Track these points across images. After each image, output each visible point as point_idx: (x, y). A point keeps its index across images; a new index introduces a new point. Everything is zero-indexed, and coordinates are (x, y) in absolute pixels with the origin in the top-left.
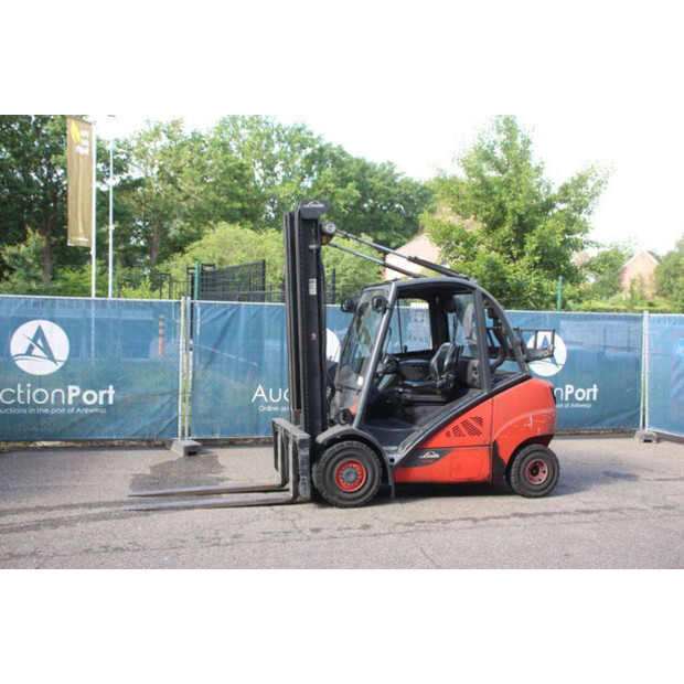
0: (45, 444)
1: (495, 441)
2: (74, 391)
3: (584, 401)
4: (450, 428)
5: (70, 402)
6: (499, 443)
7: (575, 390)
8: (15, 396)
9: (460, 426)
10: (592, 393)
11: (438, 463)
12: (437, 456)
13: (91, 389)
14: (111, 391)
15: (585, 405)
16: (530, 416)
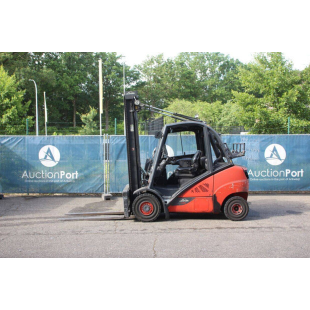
0: (57, 194)
1: (215, 195)
2: (62, 173)
3: (296, 177)
4: (193, 189)
5: (61, 178)
6: (217, 195)
7: (291, 172)
8: (41, 175)
9: (198, 188)
10: (300, 173)
11: (187, 204)
12: (187, 201)
13: (69, 172)
14: (77, 173)
15: (296, 179)
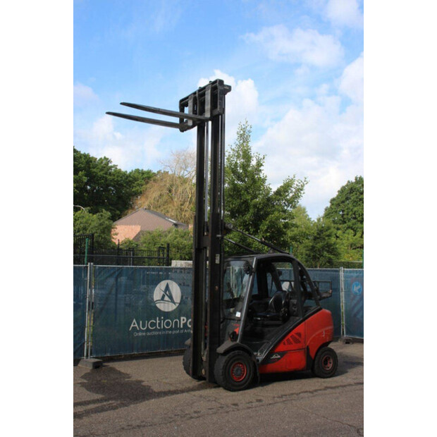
4: (285, 340)
6: (310, 347)
9: (290, 338)
11: (280, 361)
12: (279, 357)
16: (323, 330)
